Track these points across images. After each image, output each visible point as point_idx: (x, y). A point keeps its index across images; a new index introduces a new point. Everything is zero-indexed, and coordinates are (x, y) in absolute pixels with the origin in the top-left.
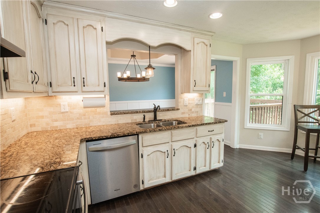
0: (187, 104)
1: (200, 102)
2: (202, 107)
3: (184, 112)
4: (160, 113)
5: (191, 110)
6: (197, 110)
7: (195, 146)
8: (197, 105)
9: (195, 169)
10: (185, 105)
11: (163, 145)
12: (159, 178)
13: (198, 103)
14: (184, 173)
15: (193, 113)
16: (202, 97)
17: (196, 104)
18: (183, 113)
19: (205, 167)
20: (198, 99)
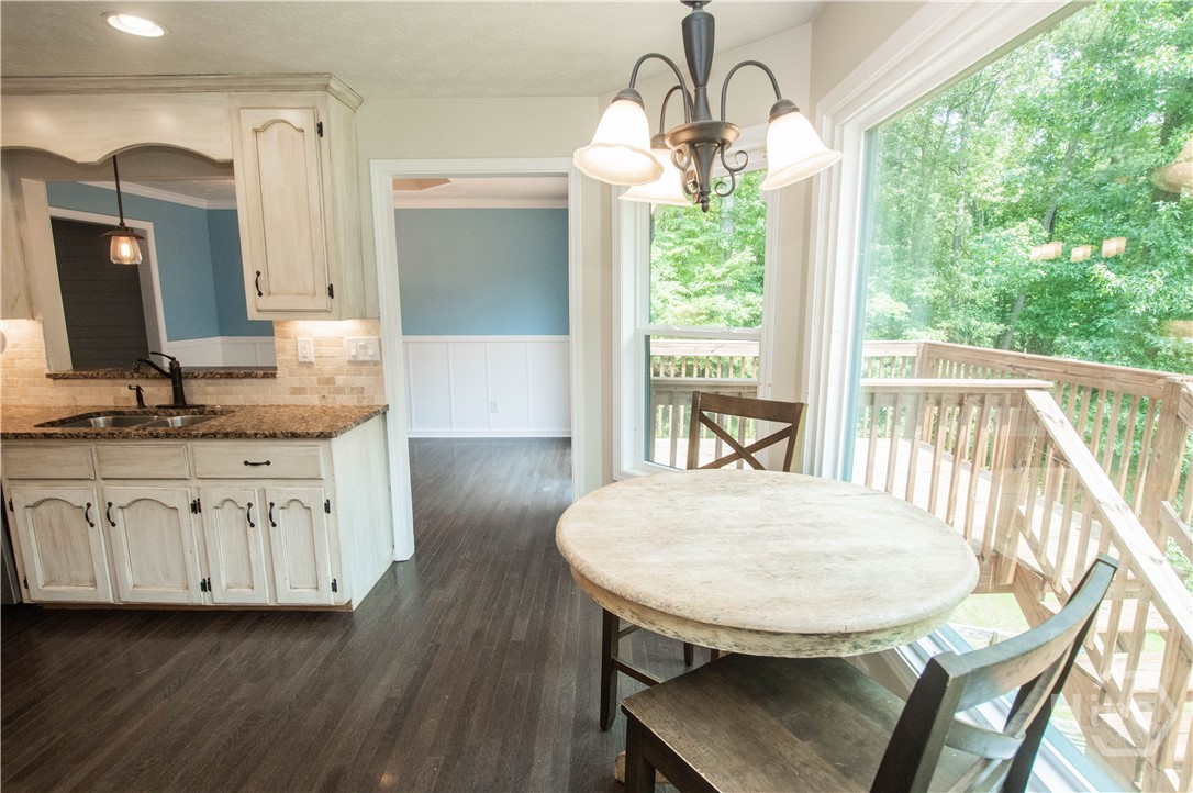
0: (313, 360)
1: (371, 352)
2: (379, 373)
3: (302, 388)
4: (207, 385)
5: (330, 381)
6: (359, 381)
7: (196, 507)
8: (357, 363)
9: (206, 586)
10: (301, 360)
11: (76, 485)
12: (78, 582)
13: (361, 358)
14: (162, 590)
15: (340, 391)
16: (378, 333)
17: (352, 359)
18: (297, 391)
19: (249, 590)
20: (359, 340)
